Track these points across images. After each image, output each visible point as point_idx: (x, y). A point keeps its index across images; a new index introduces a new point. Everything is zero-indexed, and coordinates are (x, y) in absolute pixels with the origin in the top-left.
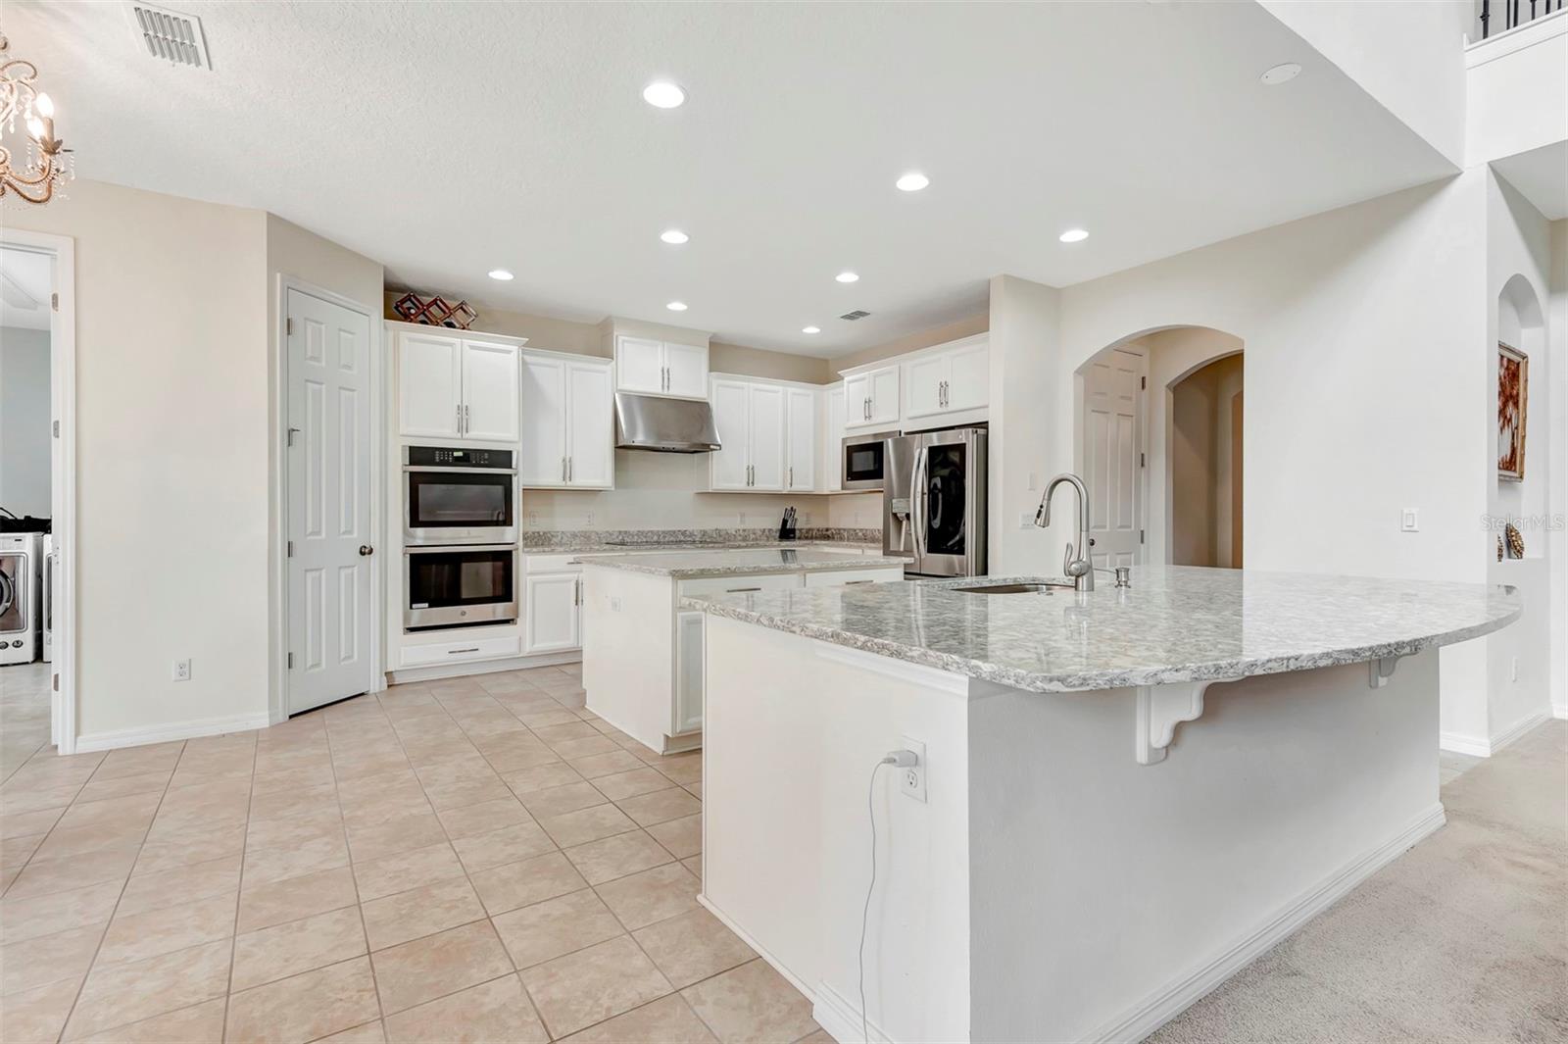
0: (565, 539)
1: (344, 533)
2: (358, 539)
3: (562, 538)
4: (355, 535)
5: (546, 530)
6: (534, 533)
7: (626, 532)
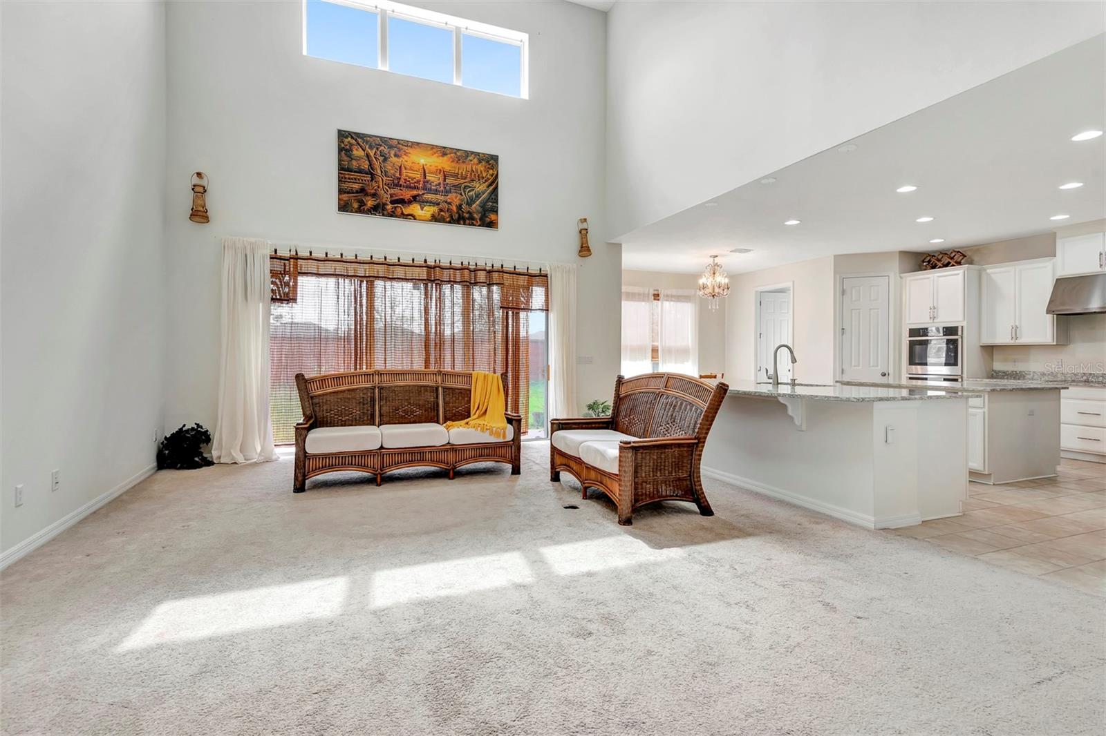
0: (1036, 377)
1: (873, 366)
2: (881, 369)
3: (1033, 375)
4: (879, 367)
5: (1022, 370)
6: (1012, 372)
7: (1091, 374)
